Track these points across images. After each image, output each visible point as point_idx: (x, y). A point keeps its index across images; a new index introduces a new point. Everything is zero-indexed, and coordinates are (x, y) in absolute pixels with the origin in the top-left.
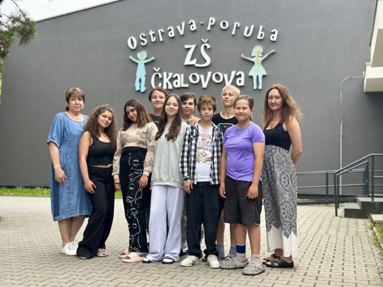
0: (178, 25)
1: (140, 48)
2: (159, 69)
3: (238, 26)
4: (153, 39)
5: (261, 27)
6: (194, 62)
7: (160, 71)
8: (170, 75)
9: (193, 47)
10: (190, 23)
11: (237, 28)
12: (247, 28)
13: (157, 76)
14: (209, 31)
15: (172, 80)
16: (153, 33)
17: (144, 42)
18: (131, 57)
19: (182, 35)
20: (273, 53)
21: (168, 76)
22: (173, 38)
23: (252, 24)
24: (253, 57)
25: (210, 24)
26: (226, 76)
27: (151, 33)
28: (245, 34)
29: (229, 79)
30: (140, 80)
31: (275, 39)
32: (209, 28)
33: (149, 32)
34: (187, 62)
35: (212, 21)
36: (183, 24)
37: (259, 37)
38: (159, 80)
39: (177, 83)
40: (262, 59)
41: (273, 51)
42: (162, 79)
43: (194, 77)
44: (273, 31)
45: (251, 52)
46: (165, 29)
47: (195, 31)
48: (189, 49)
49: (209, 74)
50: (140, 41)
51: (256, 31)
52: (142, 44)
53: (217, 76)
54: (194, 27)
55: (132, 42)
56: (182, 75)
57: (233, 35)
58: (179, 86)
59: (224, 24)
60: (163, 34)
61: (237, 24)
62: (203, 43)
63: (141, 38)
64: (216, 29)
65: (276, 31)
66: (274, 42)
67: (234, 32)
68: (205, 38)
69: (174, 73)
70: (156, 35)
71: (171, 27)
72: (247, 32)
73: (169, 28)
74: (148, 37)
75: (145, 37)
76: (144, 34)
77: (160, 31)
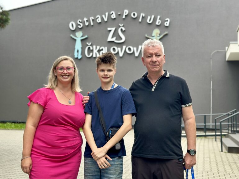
0: (103, 15)
1: (77, 29)
2: (90, 43)
3: (144, 16)
4: (87, 24)
5: (159, 17)
6: (114, 39)
7: (91, 45)
8: (98, 47)
9: (113, 29)
10: (111, 13)
11: (143, 17)
12: (149, 18)
13: (89, 48)
14: (124, 19)
15: (99, 51)
16: (87, 19)
17: (80, 25)
18: (72, 35)
19: (106, 22)
20: (166, 35)
21: (96, 48)
22: (100, 23)
23: (153, 15)
24: (153, 37)
25: (125, 14)
26: (135, 49)
27: (85, 19)
28: (148, 21)
29: (137, 50)
30: (78, 51)
31: (167, 25)
32: (124, 17)
33: (84, 19)
34: (110, 39)
35: (126, 12)
36: (107, 14)
37: (157, 23)
38: (90, 51)
40: (159, 38)
41: (166, 33)
42: (92, 51)
43: (114, 49)
44: (166, 20)
45: (152, 33)
46: (95, 17)
47: (115, 19)
48: (110, 31)
49: (124, 47)
50: (77, 25)
51: (155, 20)
52: (79, 27)
53: (130, 49)
54: (114, 16)
55: (72, 25)
56: (106, 48)
57: (140, 22)
59: (134, 15)
60: (93, 20)
61: (142, 15)
62: (120, 27)
63: (79, 23)
64: (129, 18)
65: (169, 20)
66: (167, 27)
67: (140, 20)
68: (121, 24)
69: (101, 46)
70: (88, 21)
71: (99, 16)
72: (150, 20)
73: (97, 17)
74: (83, 23)
75: (81, 22)
76: (80, 20)
77: (91, 18)
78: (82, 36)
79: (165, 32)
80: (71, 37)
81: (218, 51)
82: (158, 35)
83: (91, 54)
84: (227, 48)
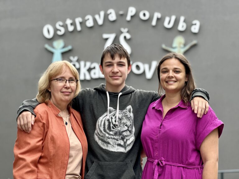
0: (96, 14)
1: (56, 37)
2: (76, 58)
3: (159, 17)
4: (71, 28)
5: (182, 19)
8: (88, 65)
9: (112, 37)
10: (109, 12)
11: (158, 19)
12: (167, 19)
14: (128, 22)
15: (89, 70)
16: (71, 22)
17: (60, 31)
18: (47, 46)
19: (101, 26)
20: (194, 46)
21: (85, 65)
22: (91, 28)
23: (174, 15)
24: (174, 48)
25: (130, 14)
26: (147, 67)
27: (69, 22)
28: (166, 25)
29: (150, 68)
31: (196, 31)
32: (128, 18)
33: (66, 21)
35: (132, 12)
36: (102, 13)
37: (180, 28)
39: (95, 74)
40: (183, 50)
41: (194, 42)
42: (79, 69)
44: (194, 22)
45: (172, 43)
46: (83, 18)
47: (114, 21)
48: (107, 39)
50: (56, 30)
51: (177, 22)
52: (59, 33)
53: (138, 67)
54: (113, 17)
55: (48, 31)
57: (154, 27)
58: (96, 76)
59: (144, 15)
60: (81, 23)
61: (157, 15)
62: (122, 33)
63: (58, 27)
64: (136, 20)
65: (197, 23)
66: (195, 34)
67: (154, 23)
68: (124, 28)
69: (92, 63)
70: (73, 24)
71: (89, 17)
72: (168, 23)
73: (87, 18)
74: (65, 26)
75: (62, 26)
76: (61, 23)
77: (78, 20)
78: (64, 47)
79: (192, 41)
80: (46, 49)
82: (182, 46)
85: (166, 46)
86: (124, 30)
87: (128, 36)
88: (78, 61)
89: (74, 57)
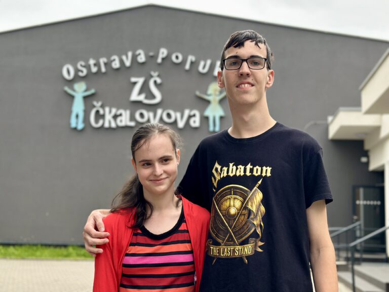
0: (123, 55)
1: (77, 78)
2: (100, 104)
3: (193, 60)
4: (94, 70)
5: (218, 63)
6: (142, 98)
7: (101, 106)
8: (114, 111)
9: (140, 81)
10: (137, 53)
11: (192, 63)
12: (202, 63)
13: (98, 112)
14: (159, 64)
15: (115, 117)
16: (94, 62)
17: (82, 72)
18: (67, 89)
19: (129, 68)
21: (110, 112)
22: (117, 69)
23: (209, 59)
24: (209, 95)
25: (161, 56)
26: (179, 115)
27: (92, 62)
28: (201, 69)
29: (182, 117)
30: (77, 116)
32: (159, 60)
33: (89, 61)
34: (135, 96)
35: (163, 53)
36: (130, 54)
38: (99, 116)
39: (121, 121)
40: (218, 98)
42: (103, 116)
43: (142, 115)
46: (108, 58)
47: (143, 63)
48: (135, 83)
49: (159, 112)
50: (77, 71)
51: (212, 67)
52: (81, 74)
53: (169, 116)
54: (142, 58)
55: (68, 71)
56: (128, 112)
57: (187, 71)
58: (123, 124)
59: (177, 57)
60: (105, 64)
61: (191, 58)
62: (152, 77)
63: (79, 67)
64: (167, 63)
67: (187, 67)
68: (155, 72)
69: (118, 109)
70: (97, 64)
71: (116, 57)
72: (203, 67)
73: (112, 58)
74: (88, 67)
75: (84, 67)
76: (83, 63)
77: (103, 61)
78: (86, 91)
80: (66, 93)
81: (316, 124)
82: (217, 93)
83: (101, 122)
84: (330, 118)
85: (201, 92)
86: (155, 74)
87: (159, 81)
88: (103, 106)
89: (98, 102)
